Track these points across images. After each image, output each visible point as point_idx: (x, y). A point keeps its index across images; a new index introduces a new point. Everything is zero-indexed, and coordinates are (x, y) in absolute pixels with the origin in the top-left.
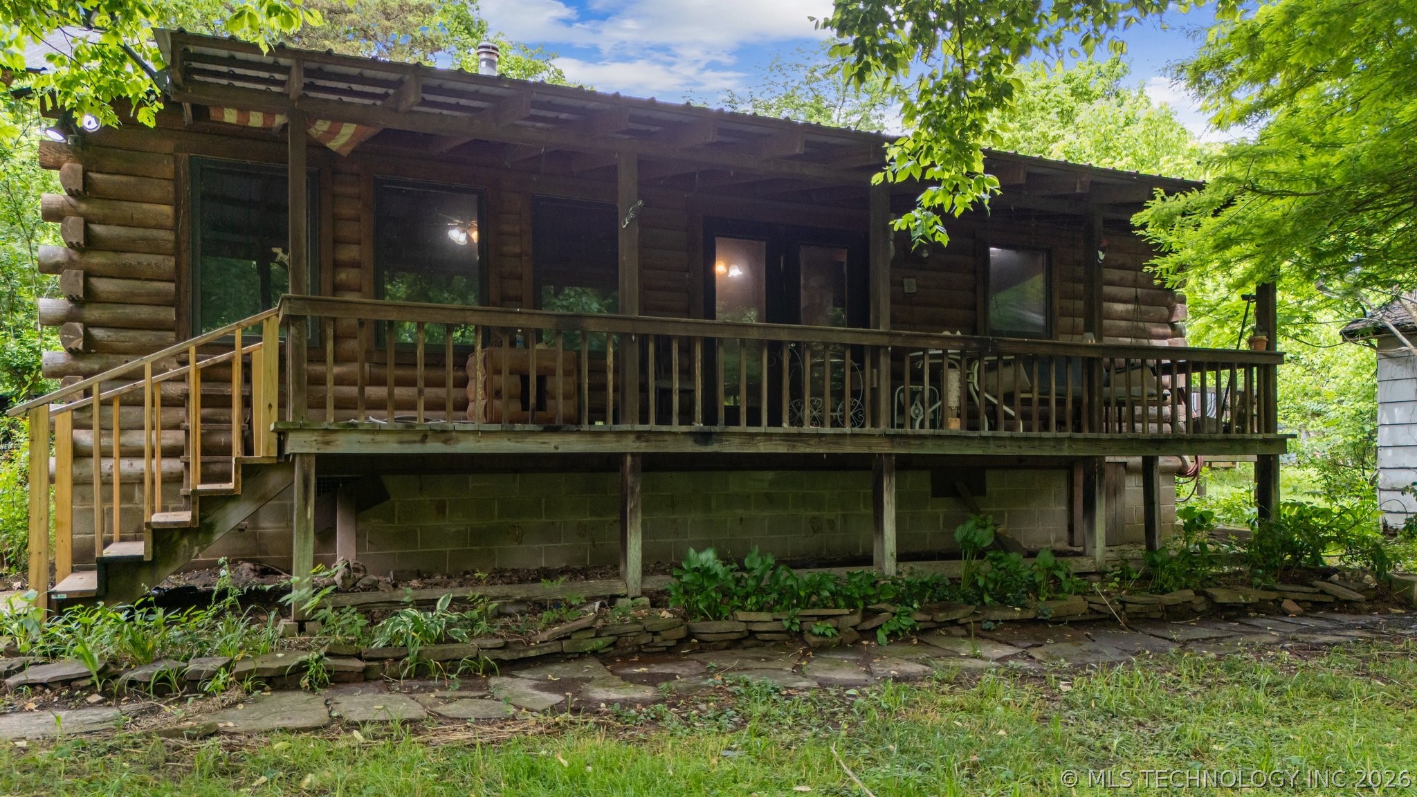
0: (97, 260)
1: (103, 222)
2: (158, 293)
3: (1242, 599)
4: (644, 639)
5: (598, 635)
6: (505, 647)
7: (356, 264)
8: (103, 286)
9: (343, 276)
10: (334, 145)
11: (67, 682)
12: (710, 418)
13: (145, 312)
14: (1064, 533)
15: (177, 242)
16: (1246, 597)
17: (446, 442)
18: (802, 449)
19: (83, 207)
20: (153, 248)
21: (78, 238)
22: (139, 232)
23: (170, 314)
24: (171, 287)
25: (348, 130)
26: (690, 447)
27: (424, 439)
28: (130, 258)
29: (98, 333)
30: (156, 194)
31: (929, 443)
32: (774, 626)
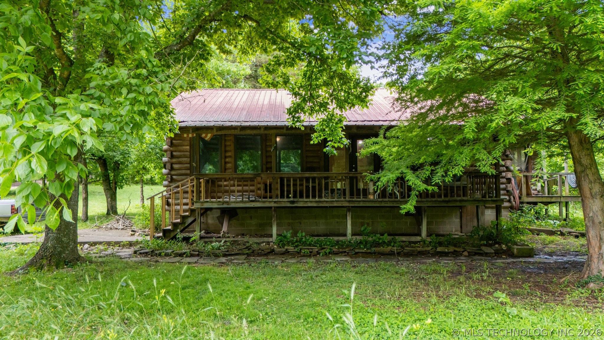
0: (174, 160)
1: (175, 151)
2: (186, 167)
3: (446, 250)
4: (260, 251)
5: (249, 250)
6: (228, 251)
7: (230, 157)
8: (175, 166)
9: (227, 160)
10: (206, 139)
11: (146, 253)
12: (295, 196)
13: (184, 172)
14: (459, 229)
15: (190, 155)
16: (448, 250)
17: (228, 205)
18: (321, 205)
19: (171, 149)
20: (185, 156)
21: (170, 156)
22: (182, 153)
23: (188, 172)
24: (189, 165)
25: (209, 135)
26: (289, 205)
27: (223, 204)
28: (180, 159)
29: (174, 177)
30: (186, 144)
31: (361, 203)
32: (294, 250)
